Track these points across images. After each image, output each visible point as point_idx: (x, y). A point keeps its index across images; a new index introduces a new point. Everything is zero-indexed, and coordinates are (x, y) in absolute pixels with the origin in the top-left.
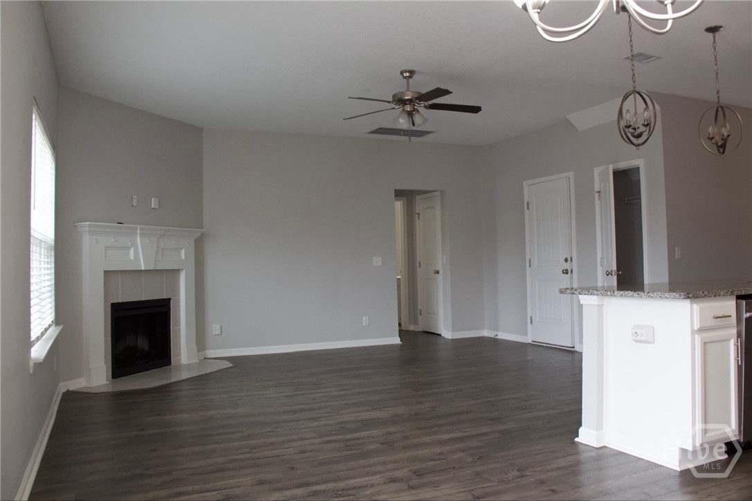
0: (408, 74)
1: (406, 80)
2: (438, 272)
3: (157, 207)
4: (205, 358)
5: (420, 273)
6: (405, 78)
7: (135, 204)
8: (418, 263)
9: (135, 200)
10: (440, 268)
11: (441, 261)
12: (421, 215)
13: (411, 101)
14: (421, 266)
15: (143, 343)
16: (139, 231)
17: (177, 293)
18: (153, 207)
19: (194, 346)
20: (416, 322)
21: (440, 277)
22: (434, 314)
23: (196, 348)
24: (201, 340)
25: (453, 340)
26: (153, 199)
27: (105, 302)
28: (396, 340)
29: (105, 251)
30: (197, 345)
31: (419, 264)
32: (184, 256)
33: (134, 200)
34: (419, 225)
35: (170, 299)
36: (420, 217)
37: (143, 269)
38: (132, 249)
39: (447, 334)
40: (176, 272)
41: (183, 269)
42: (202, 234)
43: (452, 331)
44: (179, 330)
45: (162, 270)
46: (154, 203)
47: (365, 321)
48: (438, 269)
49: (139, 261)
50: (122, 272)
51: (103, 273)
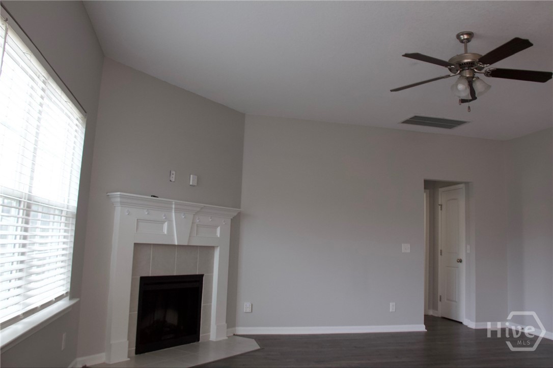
0: (466, 37)
1: (463, 44)
2: (460, 261)
3: (196, 185)
4: (234, 335)
5: (441, 261)
6: (462, 41)
7: (173, 180)
8: (439, 251)
9: (174, 176)
10: (463, 257)
11: (464, 250)
12: (444, 207)
13: (471, 65)
14: (443, 254)
15: (172, 318)
16: (173, 206)
17: (211, 271)
18: (191, 184)
19: (224, 323)
20: (435, 307)
21: (463, 266)
22: (456, 302)
23: (226, 324)
24: (231, 316)
25: (477, 330)
26: (191, 176)
27: (133, 274)
28: (422, 328)
29: (137, 225)
30: (226, 323)
31: (441, 252)
32: (219, 233)
33: (172, 176)
34: (441, 215)
35: (202, 276)
36: (443, 209)
37: (176, 244)
38: (166, 223)
39: (470, 323)
40: (211, 248)
41: (218, 247)
42: (239, 214)
43: (476, 321)
44: (210, 306)
45: (197, 247)
46: (192, 180)
47: (392, 307)
48: (461, 258)
49: (173, 236)
50: (154, 245)
51: (133, 245)
